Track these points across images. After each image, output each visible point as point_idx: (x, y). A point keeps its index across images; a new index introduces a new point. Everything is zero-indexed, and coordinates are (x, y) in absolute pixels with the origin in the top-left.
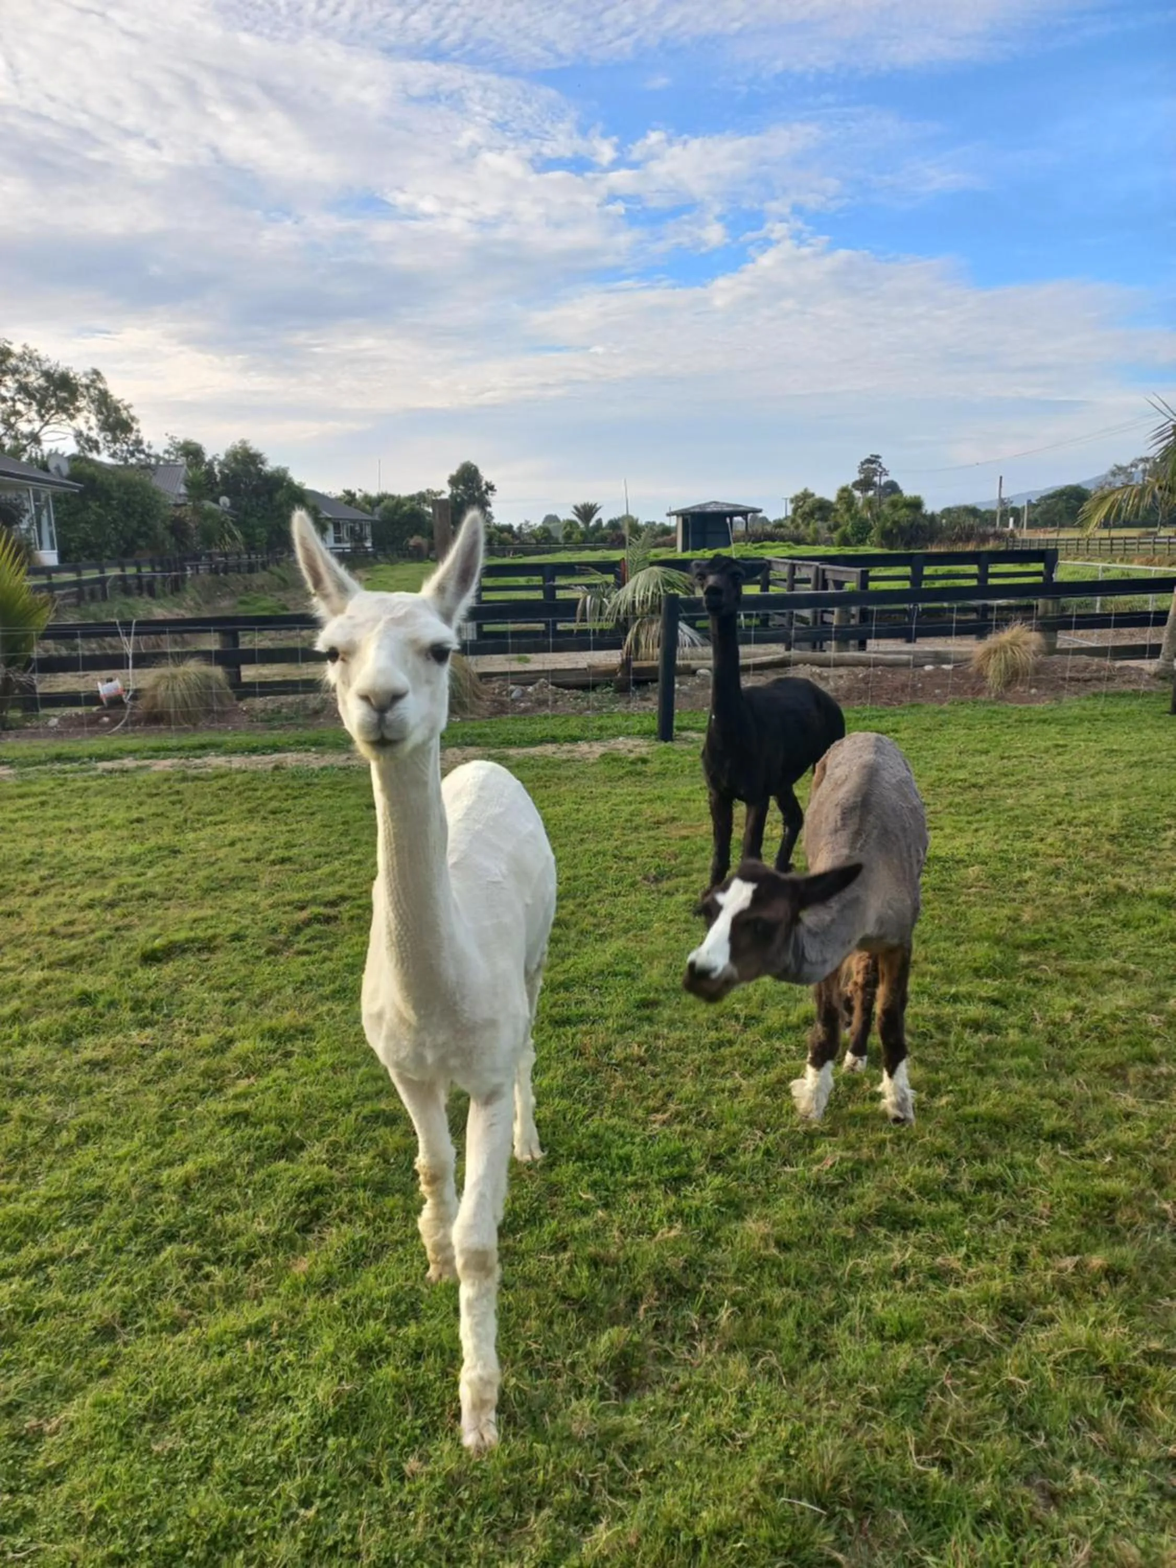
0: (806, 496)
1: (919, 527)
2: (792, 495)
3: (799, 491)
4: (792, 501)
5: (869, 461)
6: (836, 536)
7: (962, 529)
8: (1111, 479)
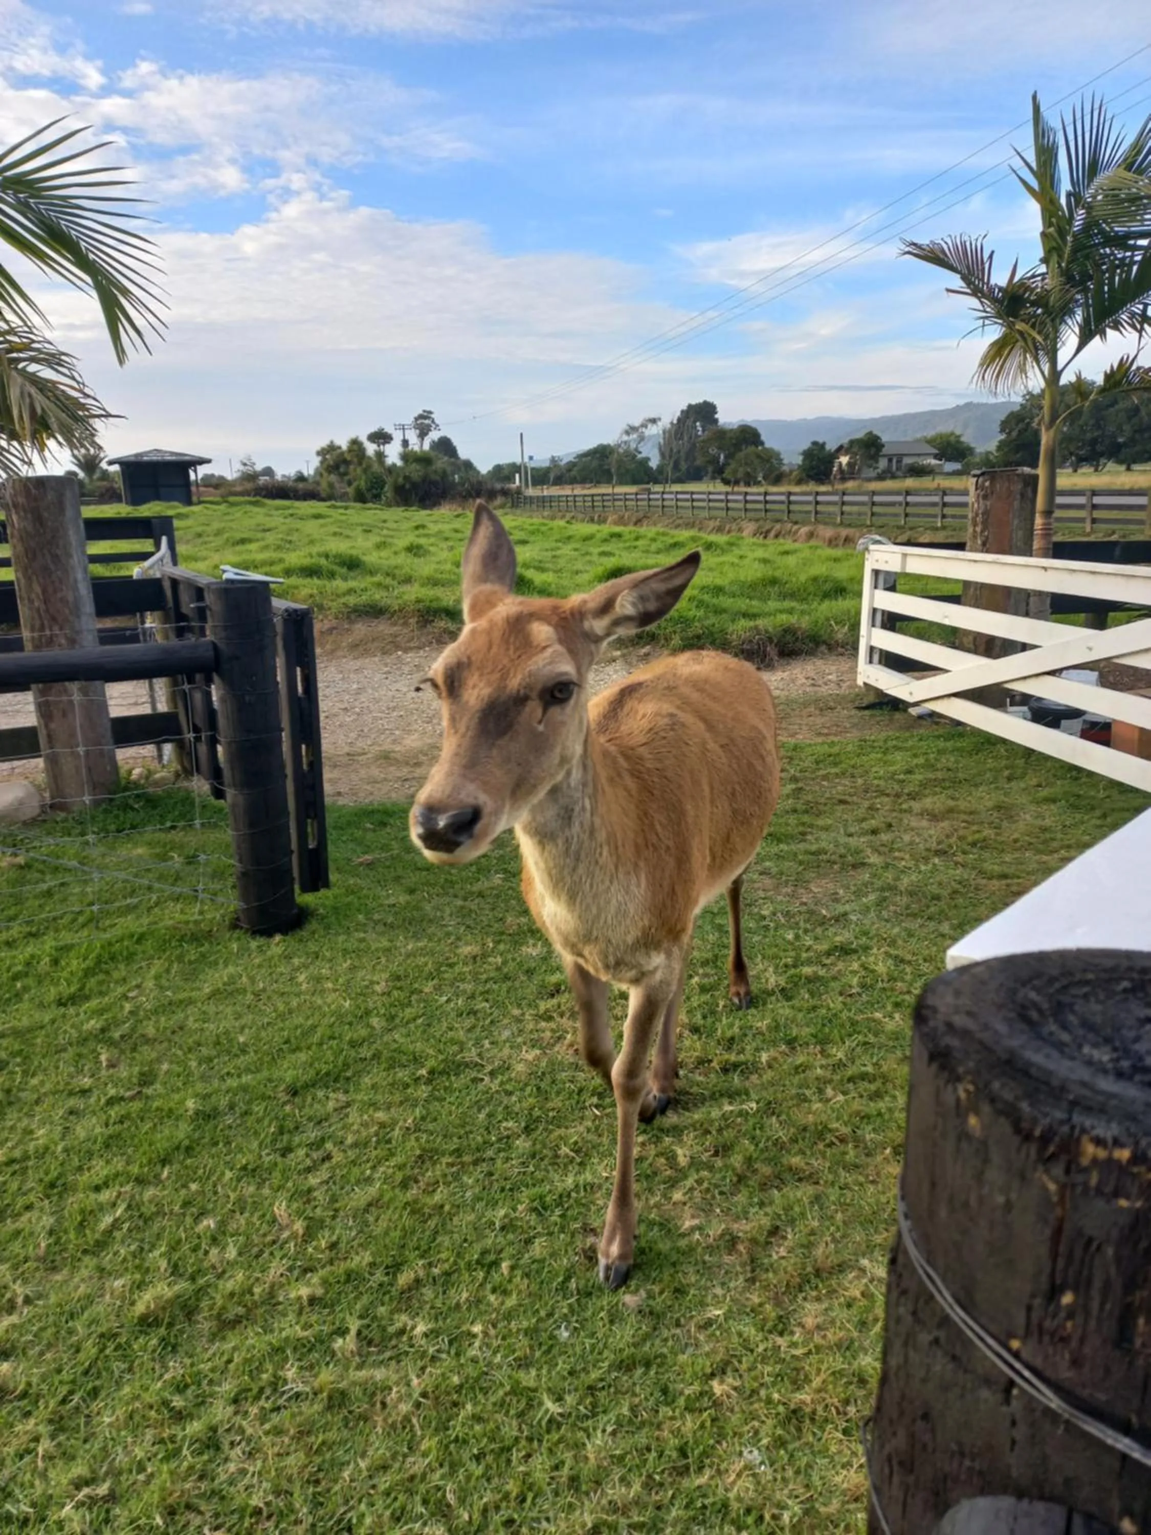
0: (332, 448)
1: (434, 483)
2: (318, 448)
3: (324, 443)
4: (318, 453)
5: (421, 417)
6: (350, 490)
7: (472, 485)
8: (625, 438)
